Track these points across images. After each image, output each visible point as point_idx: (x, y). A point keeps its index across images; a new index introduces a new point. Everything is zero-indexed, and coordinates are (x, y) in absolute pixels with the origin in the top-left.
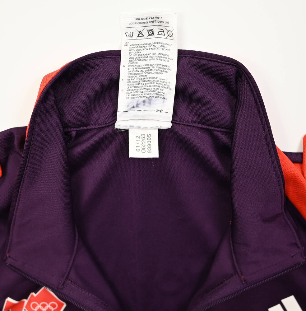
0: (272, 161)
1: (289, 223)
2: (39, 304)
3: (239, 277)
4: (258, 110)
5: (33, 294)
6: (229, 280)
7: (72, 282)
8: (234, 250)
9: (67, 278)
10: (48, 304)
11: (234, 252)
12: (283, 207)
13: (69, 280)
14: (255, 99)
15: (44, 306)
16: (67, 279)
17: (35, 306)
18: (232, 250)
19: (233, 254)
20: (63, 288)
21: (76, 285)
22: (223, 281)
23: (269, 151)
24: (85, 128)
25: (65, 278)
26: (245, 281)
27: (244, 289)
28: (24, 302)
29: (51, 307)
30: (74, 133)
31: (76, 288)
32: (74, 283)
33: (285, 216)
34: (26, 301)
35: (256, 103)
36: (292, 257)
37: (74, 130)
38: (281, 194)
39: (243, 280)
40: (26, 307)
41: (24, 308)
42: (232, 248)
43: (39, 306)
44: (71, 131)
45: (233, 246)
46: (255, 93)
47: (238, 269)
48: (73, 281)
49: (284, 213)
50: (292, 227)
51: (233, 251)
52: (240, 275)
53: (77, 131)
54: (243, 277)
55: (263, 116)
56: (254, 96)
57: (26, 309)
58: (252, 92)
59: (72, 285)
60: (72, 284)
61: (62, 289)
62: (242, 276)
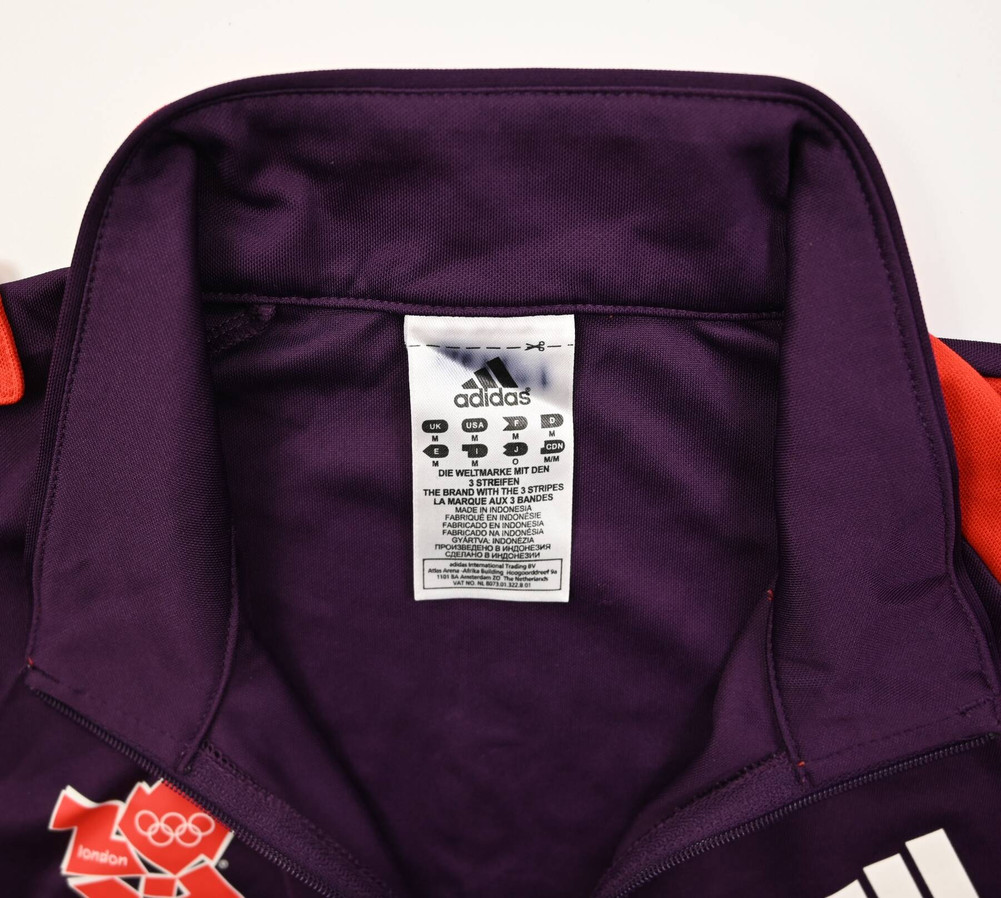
0: (918, 400)
1: (966, 607)
2: (160, 817)
3: (790, 761)
4: (879, 235)
5: (144, 785)
6: (756, 771)
7: (217, 755)
8: (777, 678)
9: (204, 742)
10: (187, 818)
11: (778, 687)
12: (950, 555)
13: (210, 749)
14: (868, 199)
15: (173, 823)
16: (203, 746)
17: (146, 822)
18: (772, 679)
19: (776, 692)
20: (191, 771)
21: (231, 766)
22: (739, 773)
23: (910, 366)
24: (304, 301)
25: (196, 742)
26: (808, 774)
27: (802, 799)
28: (115, 809)
29: (196, 828)
30: (268, 311)
31: (229, 775)
32: (224, 761)
33: (956, 586)
34: (122, 807)
35: (873, 211)
36: (963, 713)
37: (269, 303)
38: (944, 510)
39: (802, 772)
40: (121, 825)
41: (116, 827)
42: (772, 673)
43: (159, 824)
44: (260, 304)
45: (775, 668)
46: (867, 176)
47: (787, 738)
48: (220, 753)
49: (953, 576)
50: (974, 621)
51: (773, 683)
52: (794, 757)
53: (278, 305)
54: (803, 763)
55: (894, 252)
56: (864, 188)
57: (121, 832)
58: (860, 176)
59: (217, 766)
60: (217, 763)
61: (186, 774)
62: (800, 762)
